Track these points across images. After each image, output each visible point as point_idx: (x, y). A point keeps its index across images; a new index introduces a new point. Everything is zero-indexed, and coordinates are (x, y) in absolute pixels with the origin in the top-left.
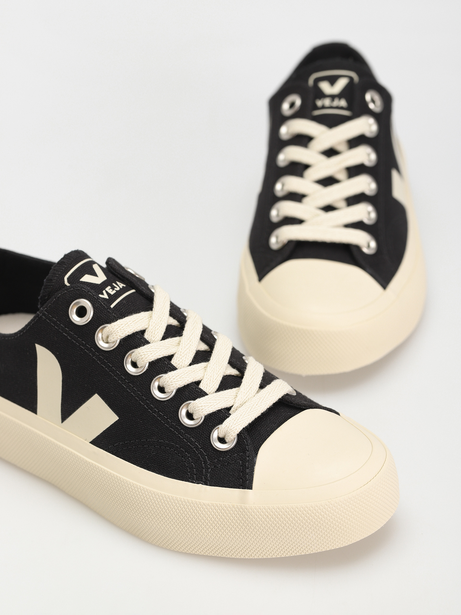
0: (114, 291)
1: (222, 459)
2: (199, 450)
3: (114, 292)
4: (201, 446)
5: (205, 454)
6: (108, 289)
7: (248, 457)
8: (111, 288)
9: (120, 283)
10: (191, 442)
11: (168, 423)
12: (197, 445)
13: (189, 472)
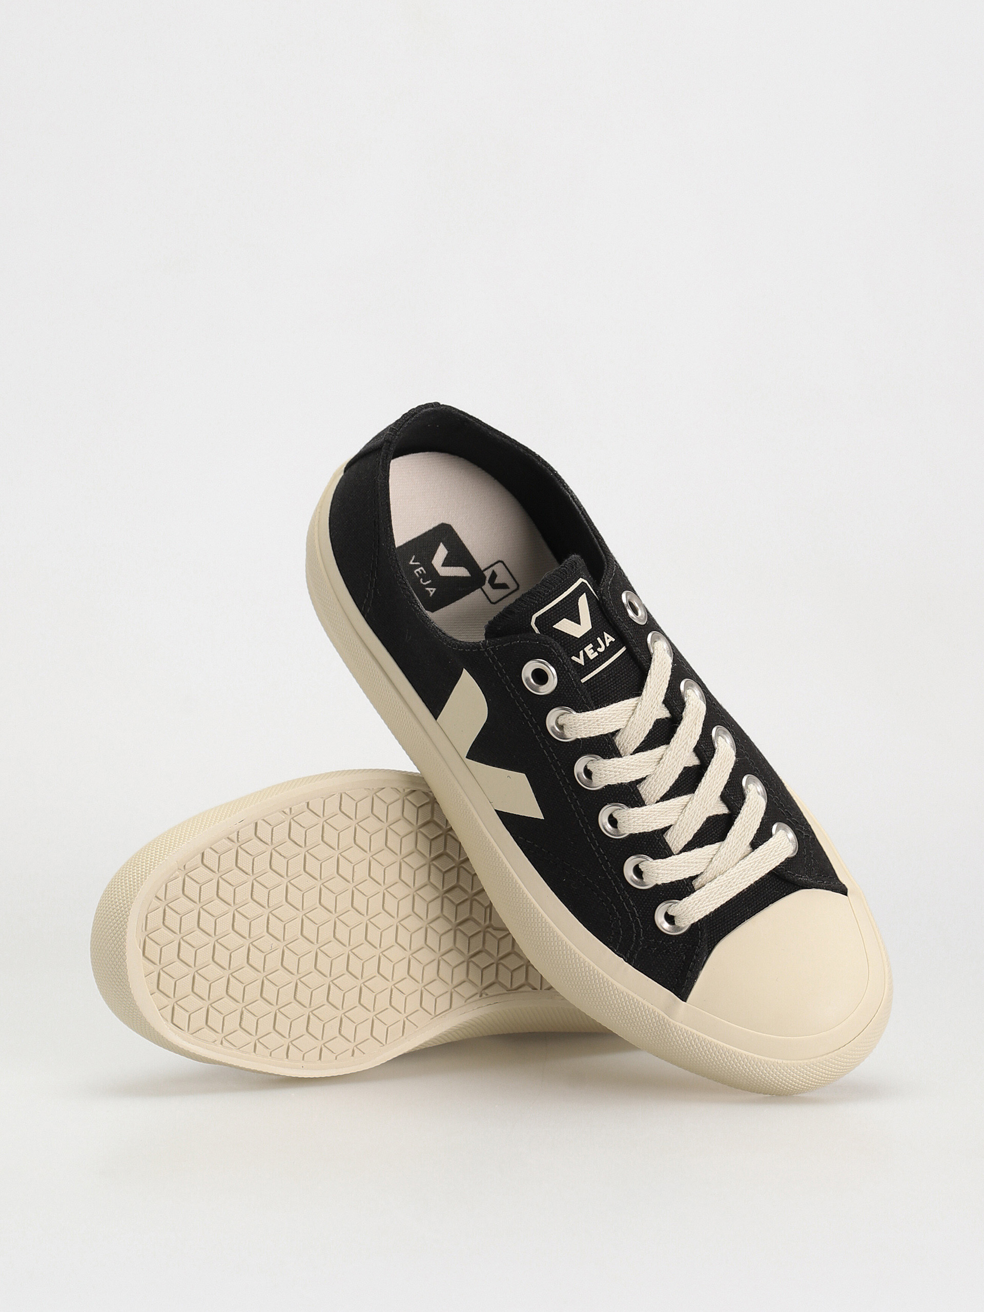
0: (596, 652)
1: (661, 942)
2: (635, 919)
3: (596, 654)
4: (639, 915)
5: (641, 926)
6: (589, 649)
7: (697, 955)
8: (592, 648)
9: (609, 636)
10: (628, 904)
11: (607, 867)
12: (634, 912)
13: (612, 936)
